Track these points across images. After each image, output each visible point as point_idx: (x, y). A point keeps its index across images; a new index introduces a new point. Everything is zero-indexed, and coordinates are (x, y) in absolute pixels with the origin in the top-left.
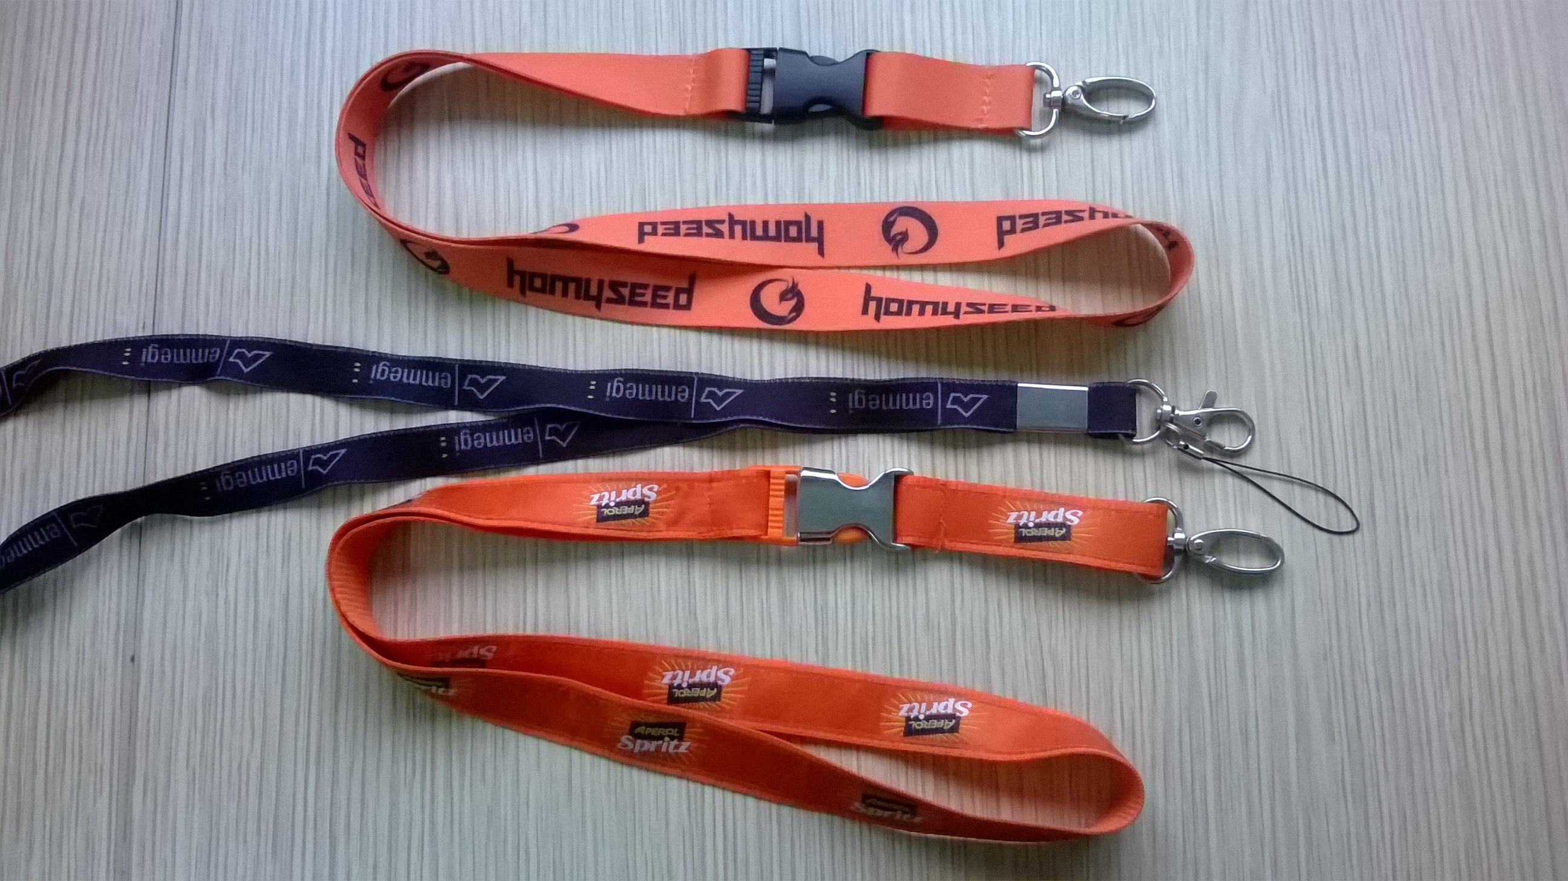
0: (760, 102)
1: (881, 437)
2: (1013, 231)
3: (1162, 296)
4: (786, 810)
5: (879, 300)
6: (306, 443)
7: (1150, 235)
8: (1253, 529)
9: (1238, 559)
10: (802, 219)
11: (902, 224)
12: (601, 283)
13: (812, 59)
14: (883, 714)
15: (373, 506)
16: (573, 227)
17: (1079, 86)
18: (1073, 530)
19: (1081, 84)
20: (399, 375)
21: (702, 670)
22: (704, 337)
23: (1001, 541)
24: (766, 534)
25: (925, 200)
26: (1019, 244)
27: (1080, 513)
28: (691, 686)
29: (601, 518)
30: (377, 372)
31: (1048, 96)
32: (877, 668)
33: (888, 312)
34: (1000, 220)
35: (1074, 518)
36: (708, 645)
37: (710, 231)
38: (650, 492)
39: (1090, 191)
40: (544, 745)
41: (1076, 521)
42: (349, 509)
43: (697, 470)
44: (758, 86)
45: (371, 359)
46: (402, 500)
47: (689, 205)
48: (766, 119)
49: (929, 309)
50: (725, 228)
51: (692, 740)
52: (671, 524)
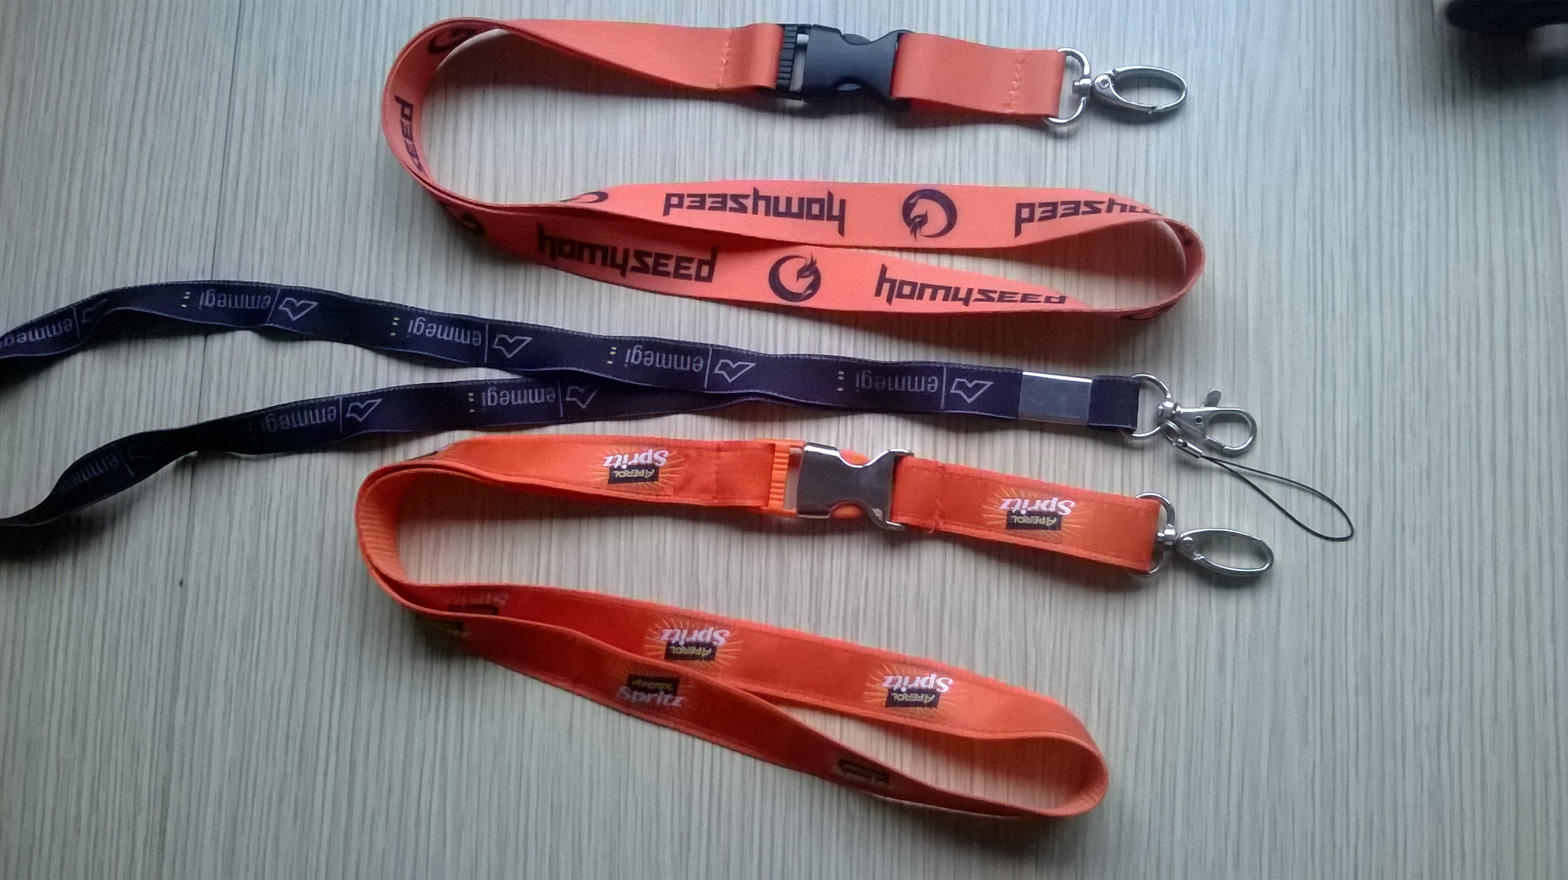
0: (790, 79)
1: (886, 417)
2: (1031, 219)
3: (1174, 293)
4: (770, 768)
5: (893, 282)
6: (346, 391)
7: (1170, 230)
8: (1246, 529)
9: (1229, 558)
10: (825, 196)
11: (923, 206)
12: (626, 252)
13: (844, 37)
14: (868, 684)
15: (405, 454)
16: (602, 196)
17: (1109, 75)
18: (1064, 520)
19: (1111, 72)
20: (434, 331)
21: (699, 630)
22: (723, 309)
23: (993, 526)
24: (767, 505)
25: (948, 183)
26: (1035, 233)
27: (1073, 504)
28: (687, 645)
29: (613, 480)
30: (415, 327)
31: (1077, 84)
32: (865, 641)
33: (900, 295)
34: (1020, 207)
35: (1066, 509)
36: (707, 608)
37: (734, 205)
38: (661, 458)
39: (1113, 182)
40: (550, 690)
41: (1068, 511)
42: (382, 457)
43: (707, 439)
44: (790, 63)
45: (408, 314)
46: (432, 451)
47: (717, 178)
48: (796, 95)
49: (941, 293)
50: (749, 203)
51: (685, 695)
52: (678, 490)
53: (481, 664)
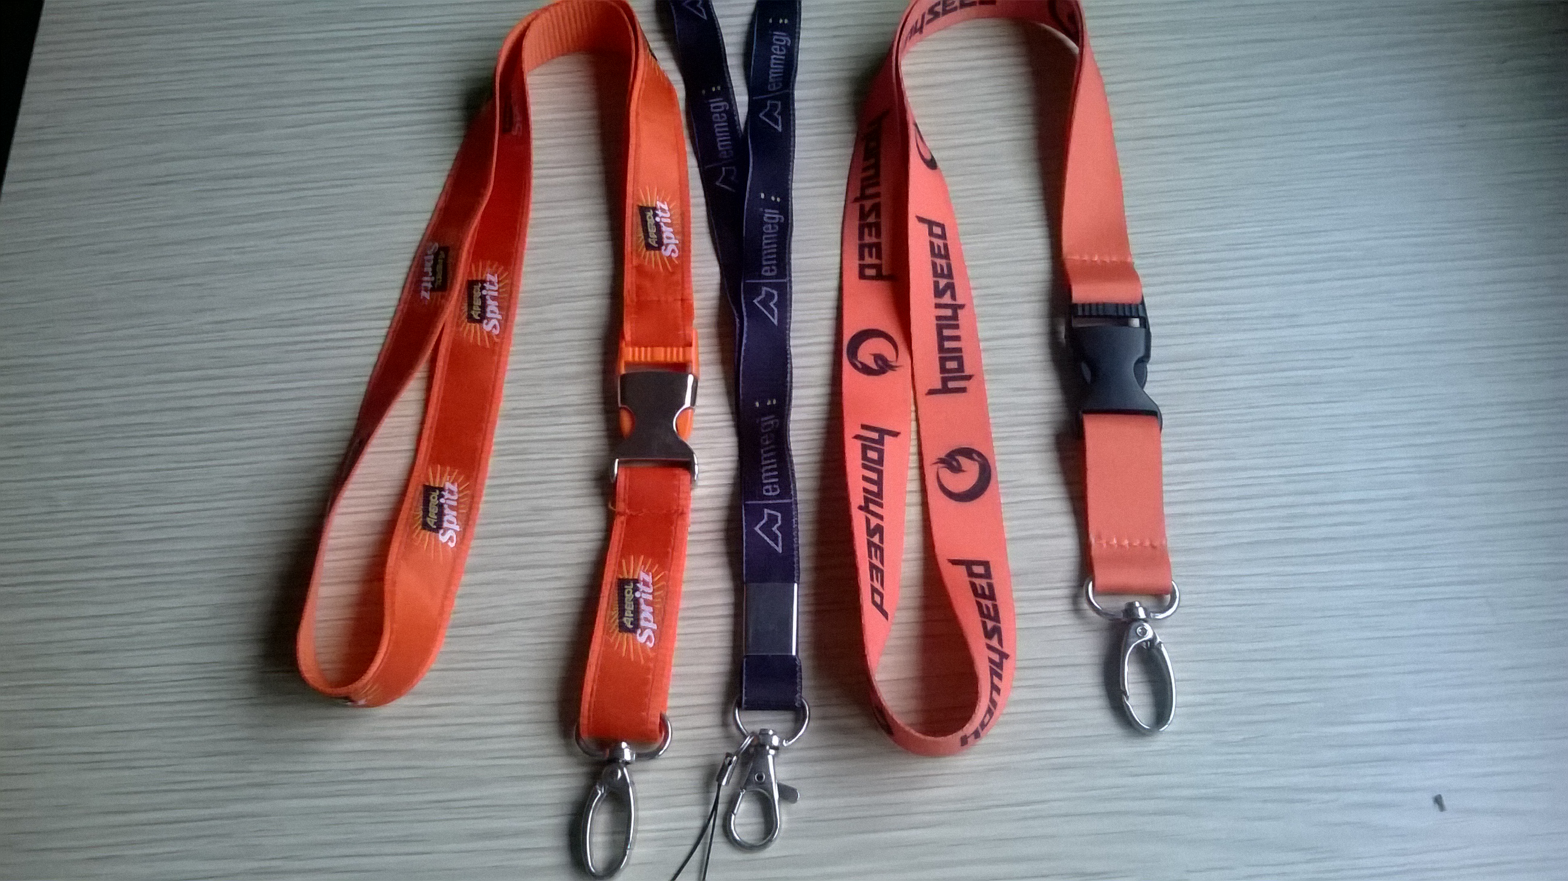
0: (1084, 317)
2: (972, 575)
5: (880, 442)
10: (967, 372)
11: (971, 471)
12: (877, 195)
13: (1142, 363)
14: (448, 468)
16: (929, 163)
17: (1154, 638)
18: (631, 636)
20: (778, 52)
21: (498, 307)
23: (620, 565)
24: (627, 345)
25: (1000, 491)
26: (956, 581)
27: (650, 645)
28: (483, 297)
29: (643, 210)
30: (780, 38)
31: (1139, 608)
32: (494, 464)
33: (865, 449)
35: (644, 637)
36: (521, 315)
37: (941, 286)
38: (670, 251)
41: (641, 639)
43: (695, 293)
45: (793, 30)
47: (970, 271)
48: (1070, 326)
49: (872, 488)
50: (947, 299)
51: (432, 299)
52: (640, 270)
53: (462, 133)
